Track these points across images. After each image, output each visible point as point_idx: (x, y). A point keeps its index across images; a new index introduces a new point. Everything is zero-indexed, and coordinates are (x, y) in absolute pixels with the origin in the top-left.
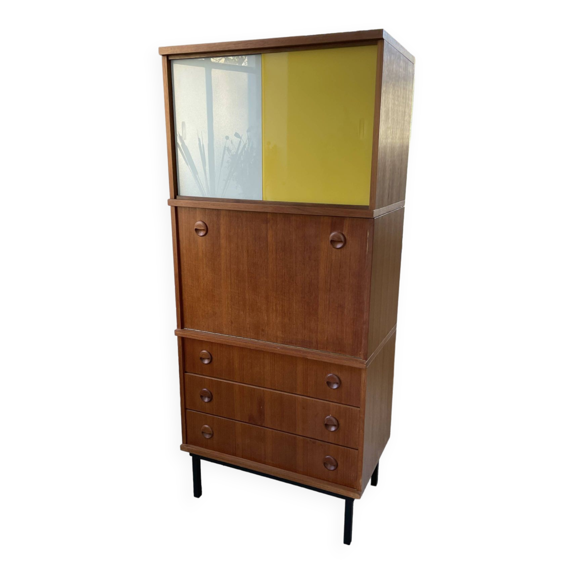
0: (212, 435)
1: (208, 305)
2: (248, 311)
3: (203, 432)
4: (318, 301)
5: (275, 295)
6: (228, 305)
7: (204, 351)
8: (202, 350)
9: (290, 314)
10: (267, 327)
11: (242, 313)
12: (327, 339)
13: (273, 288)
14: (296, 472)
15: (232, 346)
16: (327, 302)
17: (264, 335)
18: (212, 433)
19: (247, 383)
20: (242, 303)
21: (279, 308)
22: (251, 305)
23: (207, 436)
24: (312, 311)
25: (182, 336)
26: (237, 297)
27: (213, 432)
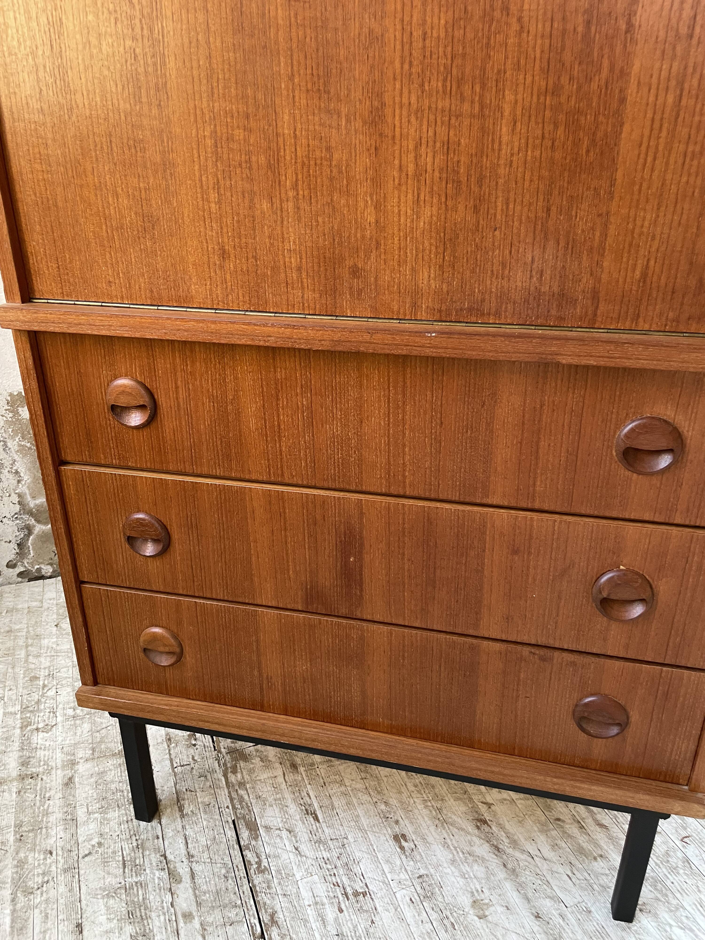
0: (180, 656)
1: (119, 190)
2: (291, 194)
3: (145, 650)
4: (623, 100)
5: (413, 99)
6: (204, 179)
7: (123, 382)
8: (116, 378)
9: (480, 182)
10: (373, 255)
11: (265, 205)
12: (644, 276)
13: (406, 66)
14: (471, 746)
15: (233, 347)
16: (670, 99)
17: (360, 292)
18: (178, 650)
19: (295, 481)
20: (262, 159)
21: (429, 160)
22: (303, 164)
23: (165, 661)
24: (588, 151)
25: (26, 327)
26: (239, 134)
27: (181, 646)
